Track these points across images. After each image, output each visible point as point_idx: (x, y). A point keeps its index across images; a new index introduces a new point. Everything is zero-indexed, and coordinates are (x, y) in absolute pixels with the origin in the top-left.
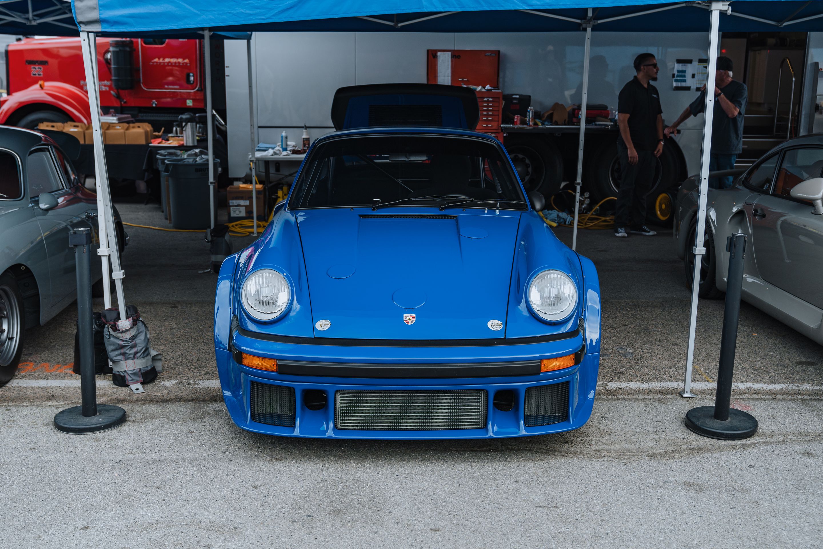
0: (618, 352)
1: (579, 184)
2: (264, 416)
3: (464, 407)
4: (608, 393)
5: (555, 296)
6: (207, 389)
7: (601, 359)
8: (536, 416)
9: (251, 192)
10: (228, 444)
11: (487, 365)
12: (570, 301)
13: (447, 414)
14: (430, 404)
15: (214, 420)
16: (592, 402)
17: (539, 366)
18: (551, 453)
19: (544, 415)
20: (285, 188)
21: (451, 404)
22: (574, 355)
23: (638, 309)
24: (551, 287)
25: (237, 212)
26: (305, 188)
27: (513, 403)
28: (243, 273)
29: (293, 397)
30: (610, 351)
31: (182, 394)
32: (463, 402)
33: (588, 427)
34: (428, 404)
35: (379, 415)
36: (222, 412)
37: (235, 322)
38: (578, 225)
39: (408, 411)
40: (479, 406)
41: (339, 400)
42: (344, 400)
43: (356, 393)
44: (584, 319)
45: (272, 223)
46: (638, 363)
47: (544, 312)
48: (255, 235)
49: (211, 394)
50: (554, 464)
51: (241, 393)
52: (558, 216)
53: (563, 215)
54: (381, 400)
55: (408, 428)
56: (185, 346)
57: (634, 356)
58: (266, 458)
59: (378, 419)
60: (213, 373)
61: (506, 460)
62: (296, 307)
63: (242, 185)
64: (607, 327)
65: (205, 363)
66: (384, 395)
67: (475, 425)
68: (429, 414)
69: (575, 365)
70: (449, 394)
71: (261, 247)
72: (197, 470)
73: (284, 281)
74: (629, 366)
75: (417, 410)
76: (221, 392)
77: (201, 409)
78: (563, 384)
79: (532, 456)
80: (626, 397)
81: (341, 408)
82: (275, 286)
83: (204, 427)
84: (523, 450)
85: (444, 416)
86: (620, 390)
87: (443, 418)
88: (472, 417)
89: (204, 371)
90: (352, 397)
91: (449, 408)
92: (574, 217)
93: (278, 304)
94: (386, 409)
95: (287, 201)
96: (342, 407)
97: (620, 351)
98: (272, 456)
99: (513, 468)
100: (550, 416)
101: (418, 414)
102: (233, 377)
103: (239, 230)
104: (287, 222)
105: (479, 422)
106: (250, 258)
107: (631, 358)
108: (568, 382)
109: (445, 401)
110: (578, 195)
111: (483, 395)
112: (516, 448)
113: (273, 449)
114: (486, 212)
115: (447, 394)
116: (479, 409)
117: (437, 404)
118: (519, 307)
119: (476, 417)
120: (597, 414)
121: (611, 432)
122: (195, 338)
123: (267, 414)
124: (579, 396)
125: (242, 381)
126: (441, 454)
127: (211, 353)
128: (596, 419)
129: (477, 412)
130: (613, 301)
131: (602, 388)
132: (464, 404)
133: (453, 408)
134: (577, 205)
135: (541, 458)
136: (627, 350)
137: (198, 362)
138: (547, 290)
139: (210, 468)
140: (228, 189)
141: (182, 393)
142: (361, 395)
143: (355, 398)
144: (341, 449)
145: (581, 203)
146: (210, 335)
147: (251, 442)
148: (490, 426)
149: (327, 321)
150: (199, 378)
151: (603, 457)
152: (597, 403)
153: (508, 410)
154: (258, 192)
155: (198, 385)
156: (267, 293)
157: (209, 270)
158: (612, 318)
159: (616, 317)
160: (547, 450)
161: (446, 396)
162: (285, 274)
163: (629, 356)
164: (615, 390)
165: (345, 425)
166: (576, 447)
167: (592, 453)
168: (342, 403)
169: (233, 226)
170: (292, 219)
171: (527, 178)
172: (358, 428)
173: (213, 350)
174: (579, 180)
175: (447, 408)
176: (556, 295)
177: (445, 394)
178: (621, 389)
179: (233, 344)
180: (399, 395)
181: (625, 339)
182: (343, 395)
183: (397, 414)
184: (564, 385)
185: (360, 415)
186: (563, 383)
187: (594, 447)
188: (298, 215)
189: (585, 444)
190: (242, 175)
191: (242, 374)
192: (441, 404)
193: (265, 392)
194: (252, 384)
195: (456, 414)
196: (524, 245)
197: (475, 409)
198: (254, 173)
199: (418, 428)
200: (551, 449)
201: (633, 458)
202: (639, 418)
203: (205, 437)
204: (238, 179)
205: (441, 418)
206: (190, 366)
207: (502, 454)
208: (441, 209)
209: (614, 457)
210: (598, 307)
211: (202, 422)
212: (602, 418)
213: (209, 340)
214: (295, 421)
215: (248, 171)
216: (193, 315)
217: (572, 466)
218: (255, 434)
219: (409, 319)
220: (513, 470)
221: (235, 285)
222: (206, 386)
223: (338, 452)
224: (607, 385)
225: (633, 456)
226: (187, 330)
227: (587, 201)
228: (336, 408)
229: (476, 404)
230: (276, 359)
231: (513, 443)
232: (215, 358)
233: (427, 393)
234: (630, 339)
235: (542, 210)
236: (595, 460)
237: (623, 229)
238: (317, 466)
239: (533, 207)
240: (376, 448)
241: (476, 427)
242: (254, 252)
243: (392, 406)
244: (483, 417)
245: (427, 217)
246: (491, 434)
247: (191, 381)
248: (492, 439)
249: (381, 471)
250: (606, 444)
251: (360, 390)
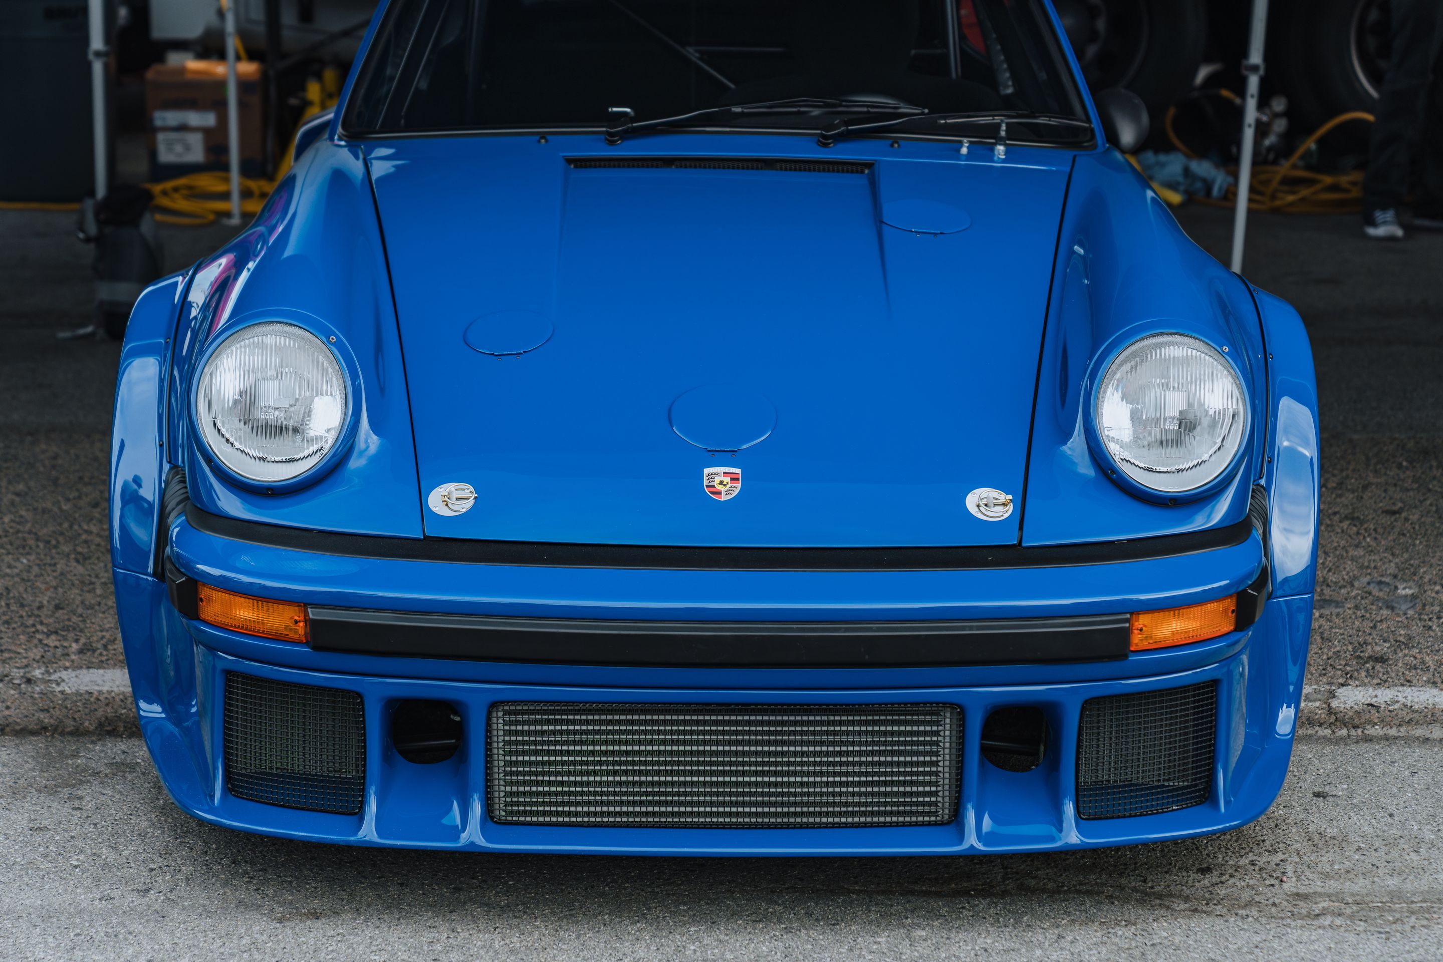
0: (1370, 593)
1: (1255, 68)
2: (266, 780)
3: (889, 759)
4: (1337, 719)
5: (1177, 415)
6: (87, 696)
7: (1317, 614)
8: (1114, 787)
9: (220, 85)
10: (152, 866)
11: (963, 628)
12: (1224, 431)
13: (837, 779)
14: (785, 749)
15: (109, 792)
16: (1287, 745)
17: (1124, 635)
18: (1158, 901)
19: (1137, 785)
20: (330, 75)
21: (850, 748)
22: (1234, 600)
23: (1434, 464)
24: (1166, 386)
25: (179, 148)
26: (394, 71)
27: (1042, 748)
28: (201, 337)
29: (357, 723)
30: (1343, 591)
31: (7, 712)
32: (886, 743)
33: (1273, 825)
34: (779, 749)
35: (624, 779)
36: (133, 767)
37: (175, 487)
38: (1250, 200)
39: (714, 768)
40: (936, 754)
41: (501, 733)
42: (516, 733)
43: (554, 712)
44: (1267, 489)
45: (290, 181)
46: (1430, 628)
47: (1141, 465)
48: (235, 221)
49: (100, 713)
50: (1165, 934)
51: (194, 710)
52: (1187, 171)
53: (1203, 168)
54: (633, 732)
55: (715, 820)
56: (18, 564)
57: (1419, 607)
58: (272, 910)
59: (621, 794)
60: (105, 647)
61: (1018, 921)
62: (366, 441)
63: (194, 65)
64: (1337, 518)
65: (81, 616)
66: (642, 717)
67: (923, 814)
68: (779, 779)
69: (1235, 630)
70: (844, 718)
71: (257, 256)
72: (58, 946)
73: (329, 361)
74: (1402, 639)
75: (743, 764)
76: (130, 706)
77: (67, 757)
78: (1199, 689)
79: (1100, 910)
80: (1393, 732)
81: (508, 758)
82: (301, 377)
83: (78, 813)
84: (1069, 891)
85: (828, 784)
86: (1373, 711)
87: (824, 790)
88: (914, 789)
89: (77, 641)
90: (542, 722)
91: (844, 759)
92: (1236, 176)
93: (312, 434)
94: (646, 763)
95: (337, 114)
96: (510, 753)
97: (1376, 592)
98: (291, 903)
99: (1040, 946)
100: (1158, 787)
101: (747, 779)
102: (168, 660)
103: (182, 204)
104: (339, 177)
105: (935, 804)
106: (222, 287)
107: (1410, 613)
108: (1214, 684)
109: (831, 738)
110: (1251, 105)
111: (948, 721)
112: (1050, 885)
113: (294, 884)
114: (964, 151)
115: (837, 718)
116: (936, 764)
117: (805, 749)
118: (1064, 448)
119: (927, 789)
120: (1301, 784)
121: (1345, 839)
122: (47, 538)
123: (277, 775)
124: (1247, 726)
125: (199, 672)
126: (816, 903)
127: (98, 586)
128: (1300, 798)
129: (930, 774)
130: (1356, 437)
131: (1317, 704)
132: (889, 748)
133: (857, 759)
134: (1249, 135)
135: (1126, 917)
136: (1396, 588)
137: (57, 615)
138: (1151, 396)
139: (97, 938)
140: (150, 74)
141: (8, 708)
142: (571, 717)
143: (552, 728)
144: (506, 883)
145: (1262, 130)
146: (94, 529)
147: (225, 861)
148: (971, 817)
149: (462, 485)
150: (61, 663)
151: (1318, 915)
152: (1301, 751)
153: (1027, 769)
154: (245, 86)
155: (58, 684)
156: (276, 396)
157: (90, 329)
158: (1353, 491)
159: (1365, 487)
160: (1146, 894)
161: (834, 723)
162: (333, 339)
163: (1404, 607)
164: (1358, 713)
165: (519, 811)
166: (1234, 885)
167: (1285, 903)
168: (510, 743)
169: (165, 193)
170: (356, 167)
171: (1091, 51)
172: (560, 819)
173: (105, 576)
174: (1256, 57)
175: (837, 759)
176: (1181, 412)
177: (832, 718)
178: (1377, 708)
179: (169, 558)
180: (688, 718)
181: (1393, 554)
182: (513, 718)
183: (682, 779)
184: (1203, 694)
185: (566, 779)
186: (1197, 687)
187: (1289, 886)
188: (373, 155)
189: (1264, 875)
190: (194, 31)
191: (199, 651)
192: (818, 749)
193: (270, 707)
194: (230, 680)
195: (863, 779)
196: (1083, 258)
197: (924, 764)
198: (230, 26)
199: (747, 820)
200: (1156, 889)
201: (1413, 919)
202: (1432, 797)
203: (81, 844)
204: (181, 45)
205: (818, 790)
206: (34, 625)
207: (1006, 903)
208: (824, 141)
209: (1351, 917)
210: (1309, 451)
211: (71, 797)
212: (1317, 795)
213: (93, 547)
214: (363, 796)
215: (213, 19)
216: (42, 469)
217: (1222, 943)
218: (237, 836)
219: (721, 483)
220: (1038, 952)
221: (176, 373)
222: (83, 689)
223: (497, 893)
224: (1334, 697)
225: (1413, 913)
226: (23, 513)
227: (1280, 125)
228: (491, 756)
229: (928, 748)
230: (306, 605)
231: (1038, 869)
232: (110, 603)
233: (773, 712)
234: (1406, 556)
235: (1137, 150)
236: (1293, 924)
237: (1389, 215)
238: (432, 935)
239: (1113, 138)
240: (614, 881)
241: (927, 819)
242: (233, 271)
243: (665, 751)
244: (947, 787)
245: (778, 165)
246: (972, 841)
247: (37, 673)
248: (973, 858)
249: (628, 952)
250: (1327, 876)
251: (567, 703)
